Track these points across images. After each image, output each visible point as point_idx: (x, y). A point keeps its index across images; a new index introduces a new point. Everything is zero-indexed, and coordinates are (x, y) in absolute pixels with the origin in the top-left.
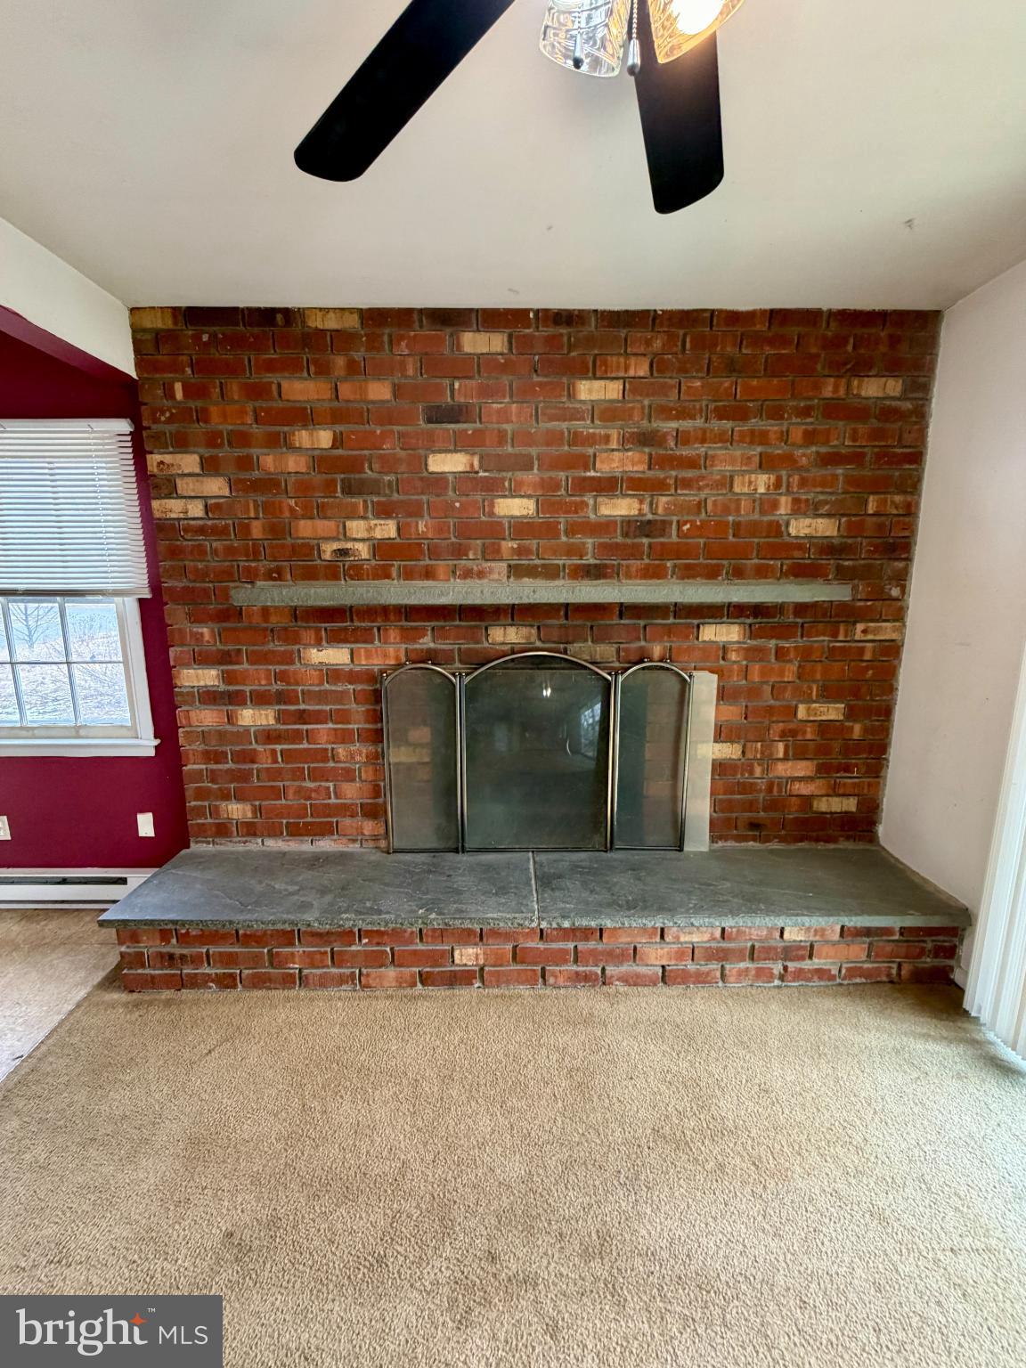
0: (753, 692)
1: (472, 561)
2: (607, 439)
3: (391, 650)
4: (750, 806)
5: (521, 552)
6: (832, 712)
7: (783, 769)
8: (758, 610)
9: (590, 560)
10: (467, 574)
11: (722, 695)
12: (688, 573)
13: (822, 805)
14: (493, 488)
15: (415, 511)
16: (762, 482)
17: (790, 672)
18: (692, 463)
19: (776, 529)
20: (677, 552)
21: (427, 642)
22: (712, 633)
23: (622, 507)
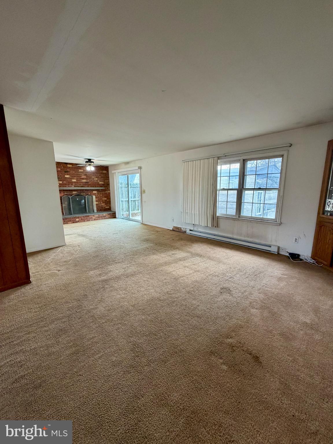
0: (99, 197)
1: (70, 185)
2: (82, 175)
3: (62, 194)
4: (100, 208)
5: (75, 185)
6: (106, 199)
7: (102, 204)
8: (98, 190)
9: (82, 185)
10: (70, 187)
11: (96, 198)
12: (91, 187)
13: (107, 207)
14: (72, 179)
15: (64, 181)
16: (97, 179)
17: (101, 195)
18: (90, 177)
19: (98, 183)
20: (90, 185)
21: (66, 193)
22: (94, 192)
23: (84, 181)
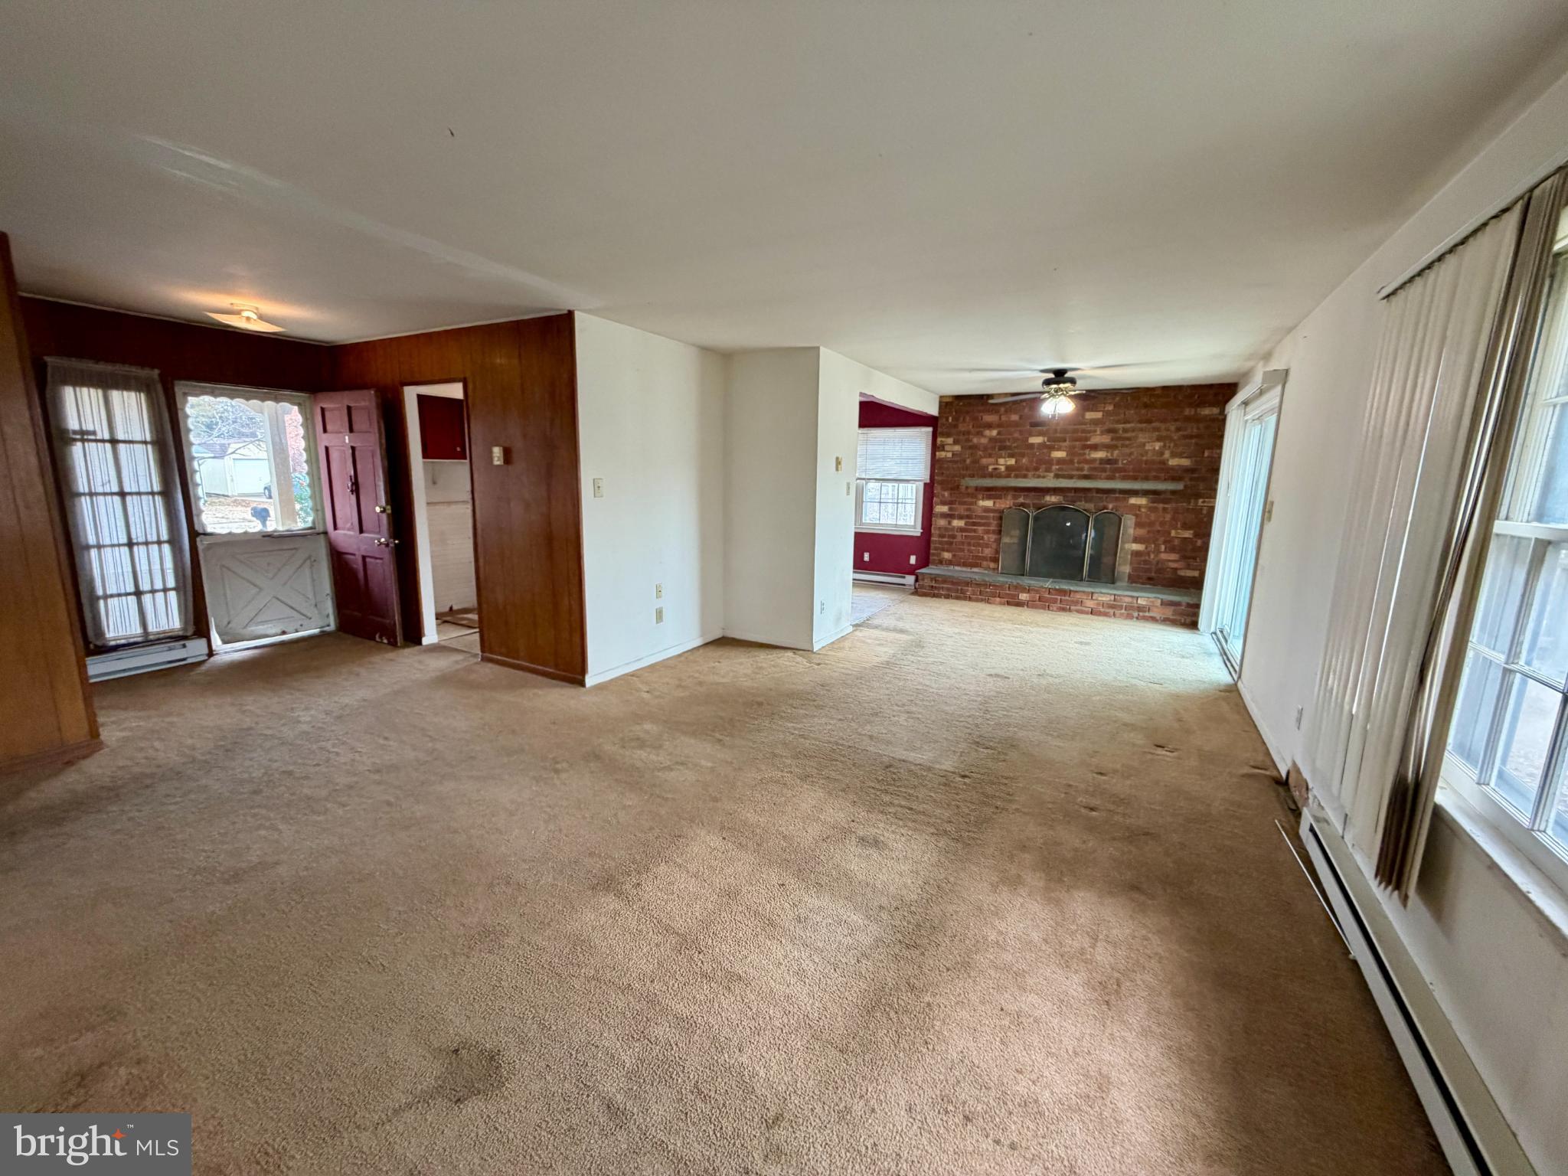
0: (1151, 524)
1: (1041, 472)
2: (1095, 431)
3: (1008, 502)
4: (1149, 570)
5: (1059, 470)
6: (1188, 534)
7: (1164, 556)
8: (1155, 492)
9: (1085, 473)
10: (1039, 477)
11: (1138, 525)
12: (1124, 478)
13: (1182, 573)
14: (1052, 448)
15: (1023, 455)
16: (1157, 446)
17: (1168, 517)
18: (1129, 439)
19: (1164, 462)
20: (1119, 470)
21: (1021, 500)
22: (1133, 501)
23: (1100, 455)
